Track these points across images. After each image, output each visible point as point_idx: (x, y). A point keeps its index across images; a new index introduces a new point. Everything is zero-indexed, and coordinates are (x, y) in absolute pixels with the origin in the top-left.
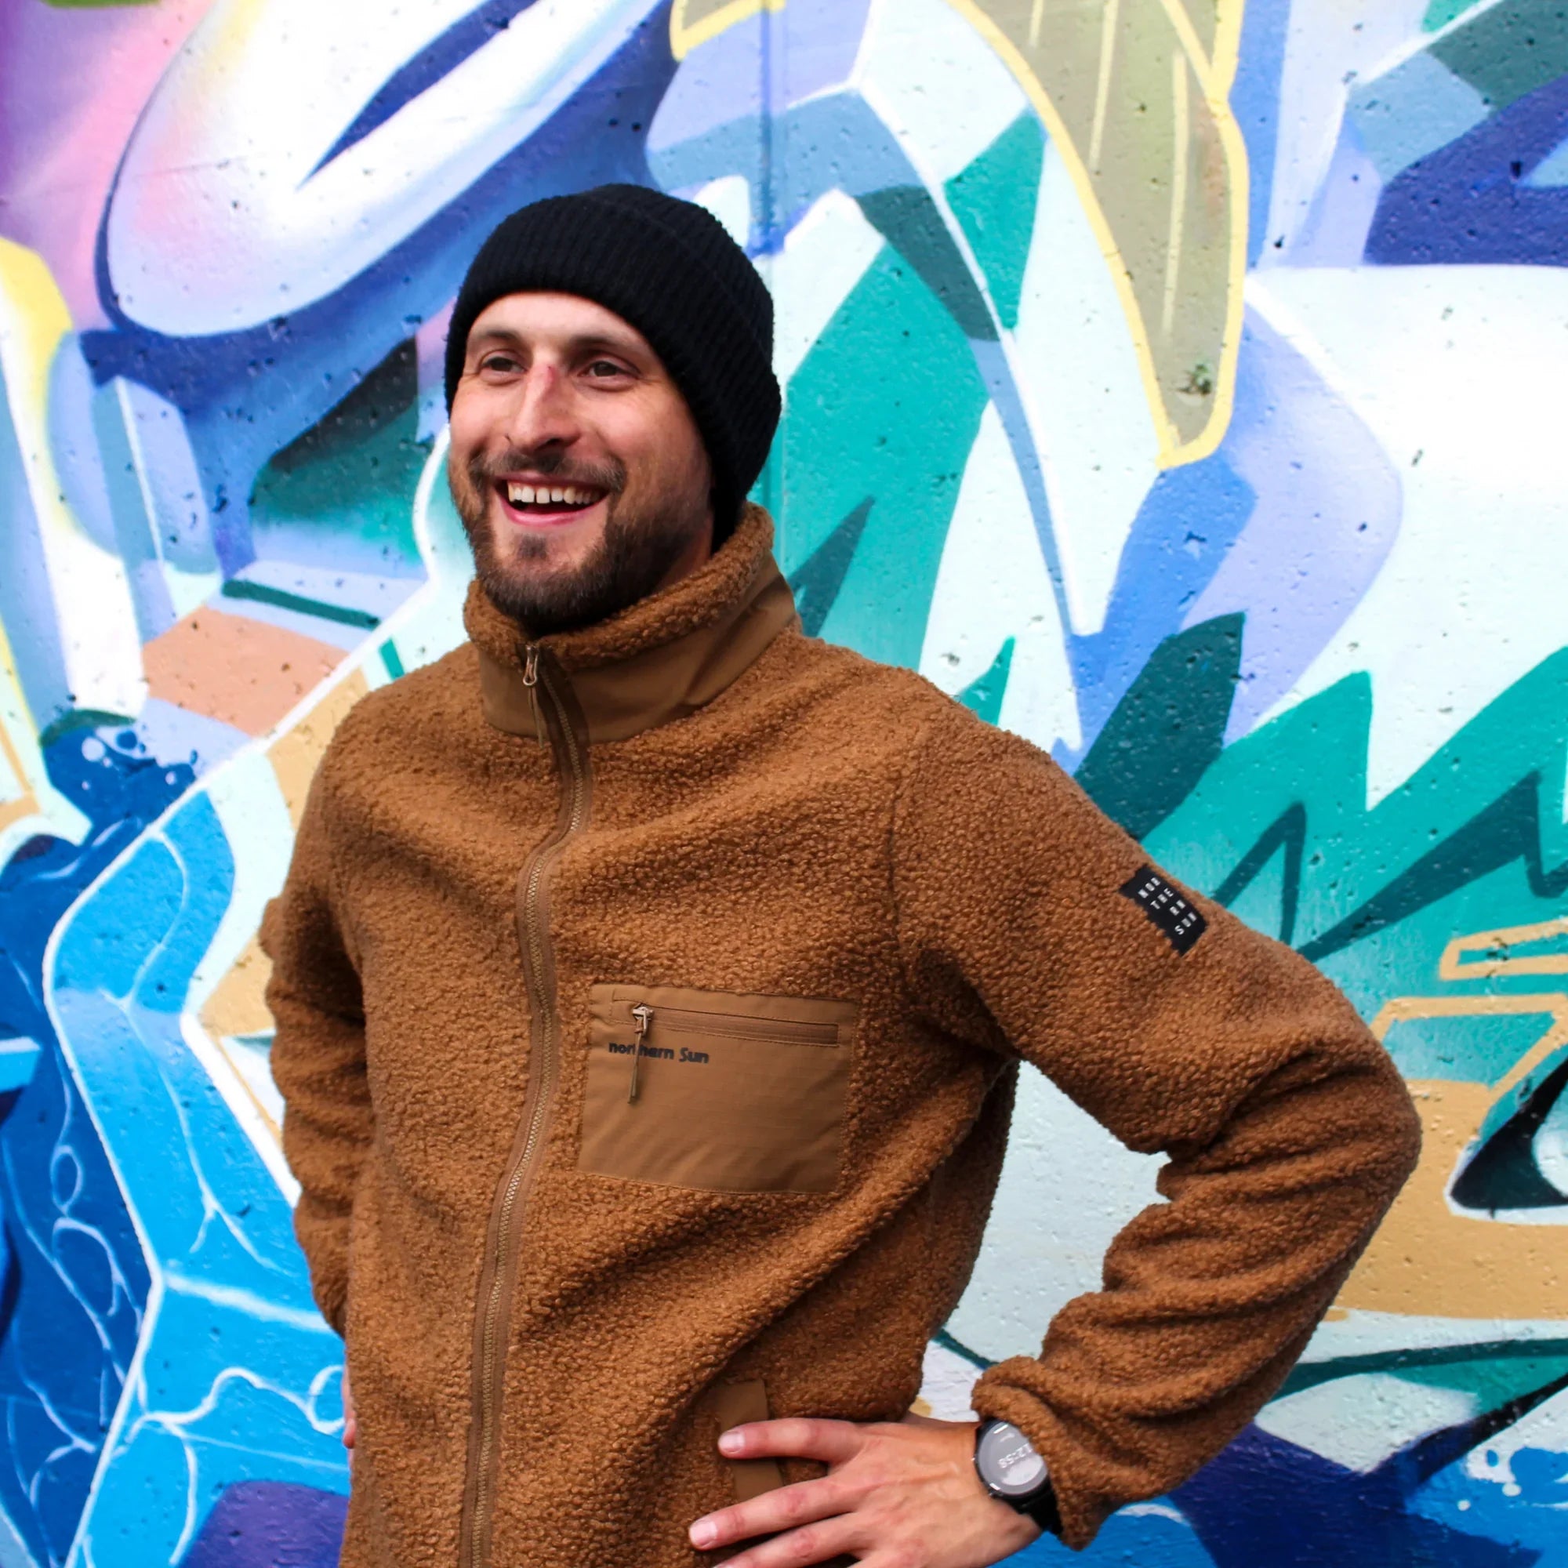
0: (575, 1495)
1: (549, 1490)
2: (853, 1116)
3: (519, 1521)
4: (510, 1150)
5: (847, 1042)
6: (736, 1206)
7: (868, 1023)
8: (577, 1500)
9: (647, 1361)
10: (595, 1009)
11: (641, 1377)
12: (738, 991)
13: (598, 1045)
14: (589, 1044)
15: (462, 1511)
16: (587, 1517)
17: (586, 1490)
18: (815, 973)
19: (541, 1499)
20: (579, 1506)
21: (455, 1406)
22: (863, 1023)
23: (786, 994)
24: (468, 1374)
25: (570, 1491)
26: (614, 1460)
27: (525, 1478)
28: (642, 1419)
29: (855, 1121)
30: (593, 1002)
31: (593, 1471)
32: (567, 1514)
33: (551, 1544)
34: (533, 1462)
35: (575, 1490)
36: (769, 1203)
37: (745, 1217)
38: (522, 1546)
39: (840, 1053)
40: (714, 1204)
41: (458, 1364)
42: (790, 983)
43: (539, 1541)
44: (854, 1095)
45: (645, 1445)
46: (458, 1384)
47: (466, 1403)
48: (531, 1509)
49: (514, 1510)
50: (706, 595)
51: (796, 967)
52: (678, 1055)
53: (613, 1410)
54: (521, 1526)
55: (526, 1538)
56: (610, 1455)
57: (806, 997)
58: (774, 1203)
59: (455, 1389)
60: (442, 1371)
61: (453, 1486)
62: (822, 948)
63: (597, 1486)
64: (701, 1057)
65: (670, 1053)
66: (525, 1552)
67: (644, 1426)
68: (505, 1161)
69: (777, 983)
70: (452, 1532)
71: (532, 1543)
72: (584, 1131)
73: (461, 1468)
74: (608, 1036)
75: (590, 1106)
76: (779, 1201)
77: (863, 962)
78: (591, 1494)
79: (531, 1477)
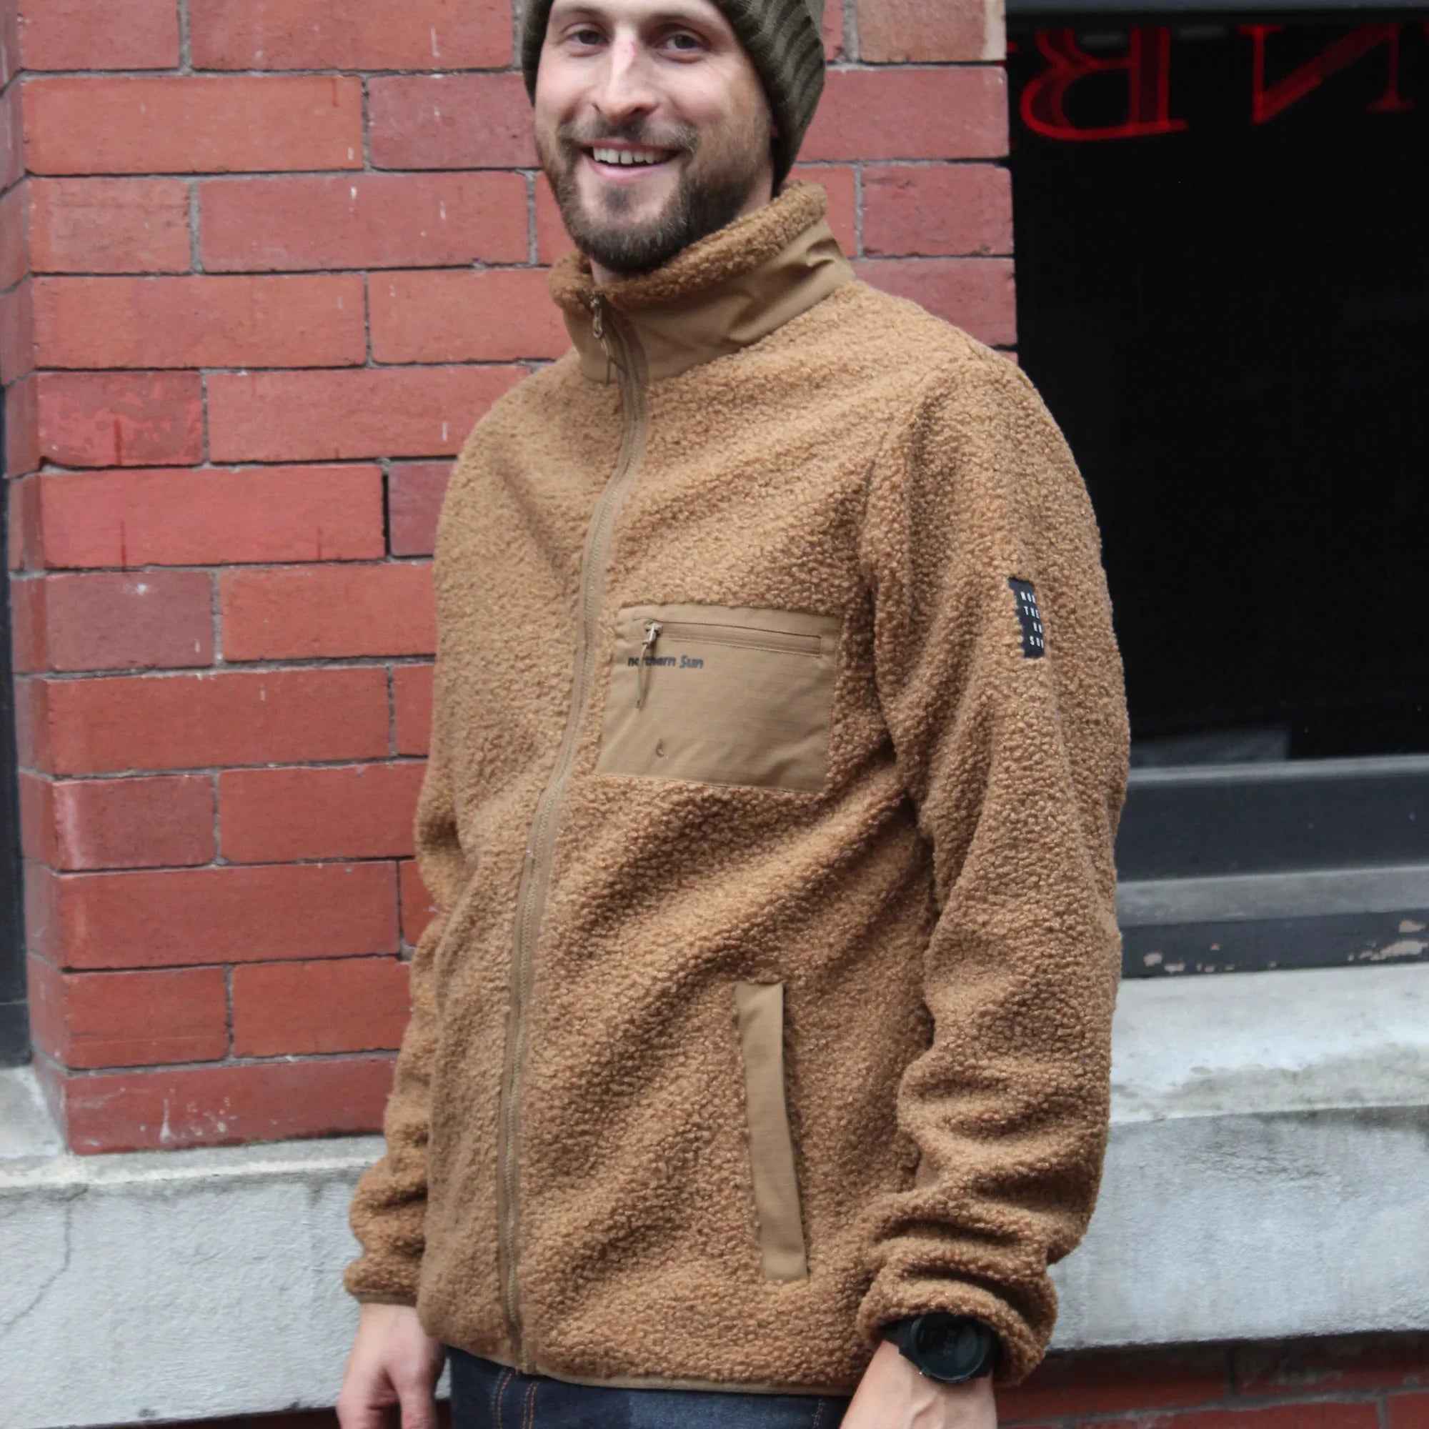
0: (594, 1064)
1: (570, 1062)
2: (838, 721)
3: (544, 1092)
4: (551, 768)
5: (831, 653)
6: (726, 797)
7: (851, 637)
8: (597, 1069)
9: (654, 943)
10: (620, 629)
11: (649, 958)
12: (730, 603)
13: (620, 661)
14: (611, 662)
15: (500, 1093)
16: (607, 1083)
17: (603, 1059)
18: (798, 587)
19: (563, 1071)
20: (598, 1075)
21: (495, 999)
22: (845, 636)
23: (771, 607)
24: (508, 967)
25: (589, 1062)
26: (626, 1031)
27: (549, 1054)
28: (647, 994)
29: (840, 726)
30: (620, 624)
31: (608, 1043)
32: (589, 1082)
33: (576, 1110)
34: (554, 1039)
35: (594, 1059)
36: (756, 797)
37: (736, 809)
38: (549, 1115)
39: (823, 663)
40: (706, 794)
41: (500, 959)
42: (776, 596)
43: (564, 1109)
44: (838, 701)
45: (652, 1016)
46: (499, 978)
47: (506, 994)
48: (555, 1081)
49: (540, 1083)
50: (739, 243)
51: (781, 582)
52: (679, 662)
53: (622, 987)
54: (547, 1097)
55: (551, 1108)
56: (623, 1027)
57: (791, 610)
58: (762, 797)
59: (498, 983)
60: (486, 969)
61: (493, 1071)
62: (803, 564)
63: (613, 1054)
64: (698, 663)
65: (672, 660)
66: (552, 1120)
67: (650, 999)
68: (547, 777)
69: (762, 597)
70: (492, 1113)
71: (556, 1112)
72: (604, 738)
73: (501, 1054)
74: (627, 651)
75: (610, 716)
76: (767, 796)
77: (842, 577)
78: (609, 1063)
79: (553, 1053)
